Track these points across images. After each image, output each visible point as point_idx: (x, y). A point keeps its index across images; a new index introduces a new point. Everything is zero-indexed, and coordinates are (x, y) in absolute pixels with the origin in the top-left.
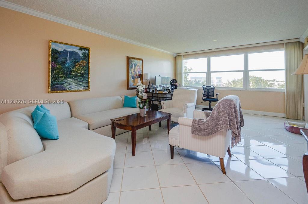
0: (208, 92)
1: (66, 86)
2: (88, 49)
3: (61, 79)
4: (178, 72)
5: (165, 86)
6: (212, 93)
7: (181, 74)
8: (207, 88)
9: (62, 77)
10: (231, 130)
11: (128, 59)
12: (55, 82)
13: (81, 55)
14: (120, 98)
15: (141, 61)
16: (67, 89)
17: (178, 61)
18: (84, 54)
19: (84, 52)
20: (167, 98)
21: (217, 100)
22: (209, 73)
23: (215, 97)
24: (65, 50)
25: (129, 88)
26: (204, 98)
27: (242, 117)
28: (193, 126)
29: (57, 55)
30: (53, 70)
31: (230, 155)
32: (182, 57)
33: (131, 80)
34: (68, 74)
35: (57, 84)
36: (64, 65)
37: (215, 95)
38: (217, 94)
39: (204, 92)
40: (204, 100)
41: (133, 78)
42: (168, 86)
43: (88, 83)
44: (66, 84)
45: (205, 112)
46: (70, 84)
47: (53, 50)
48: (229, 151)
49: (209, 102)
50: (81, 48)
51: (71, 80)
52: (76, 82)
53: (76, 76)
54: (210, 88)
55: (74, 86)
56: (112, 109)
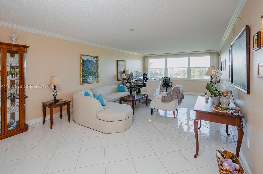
0: (166, 82)
1: (88, 80)
2: (98, 58)
3: (86, 76)
4: (146, 67)
5: (138, 77)
6: (168, 82)
7: (148, 69)
8: (165, 79)
9: (86, 75)
10: (178, 100)
11: (117, 61)
12: (83, 78)
13: (95, 62)
14: (115, 87)
15: (124, 62)
16: (89, 82)
17: (146, 60)
18: (96, 61)
19: (96, 59)
20: (139, 85)
21: (171, 86)
22: (166, 69)
23: (170, 85)
24: (87, 59)
25: (118, 80)
26: (163, 85)
27: (183, 95)
28: (162, 99)
29: (84, 63)
30: (83, 71)
31: (178, 112)
32: (149, 57)
33: (119, 75)
34: (89, 73)
35: (84, 79)
36: (87, 68)
37: (170, 83)
38: (171, 83)
39: (163, 81)
40: (163, 86)
41: (120, 74)
42: (140, 77)
43: (98, 78)
44: (88, 79)
45: (166, 93)
46: (90, 79)
47: (82, 60)
48: (177, 110)
49: (166, 88)
50: (95, 57)
51: (90, 76)
52: (93, 78)
53: (93, 74)
54: (167, 78)
55: (91, 80)
56: (112, 93)
